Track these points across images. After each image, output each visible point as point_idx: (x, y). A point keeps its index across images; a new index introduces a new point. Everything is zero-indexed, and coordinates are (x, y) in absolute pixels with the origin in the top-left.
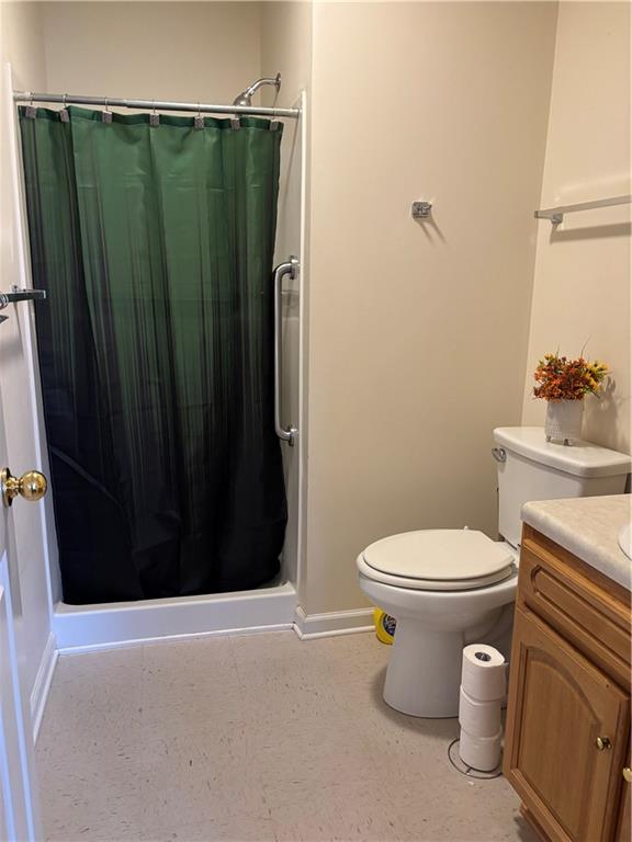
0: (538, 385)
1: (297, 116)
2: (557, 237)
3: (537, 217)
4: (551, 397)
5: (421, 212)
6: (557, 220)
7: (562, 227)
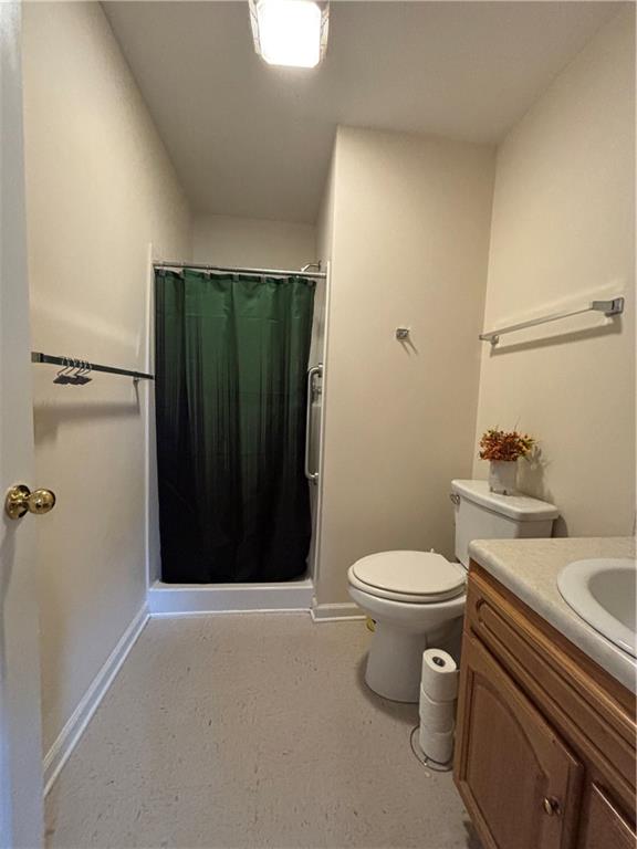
0: (483, 450)
2: (494, 352)
3: (481, 339)
4: (492, 458)
5: (402, 335)
6: (495, 342)
7: (498, 346)
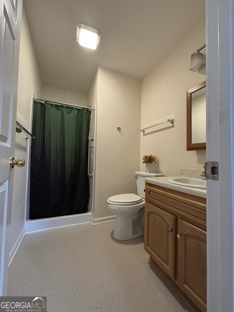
1: (94, 110)
2: (144, 135)
4: (146, 162)
5: (119, 129)
6: (144, 132)
